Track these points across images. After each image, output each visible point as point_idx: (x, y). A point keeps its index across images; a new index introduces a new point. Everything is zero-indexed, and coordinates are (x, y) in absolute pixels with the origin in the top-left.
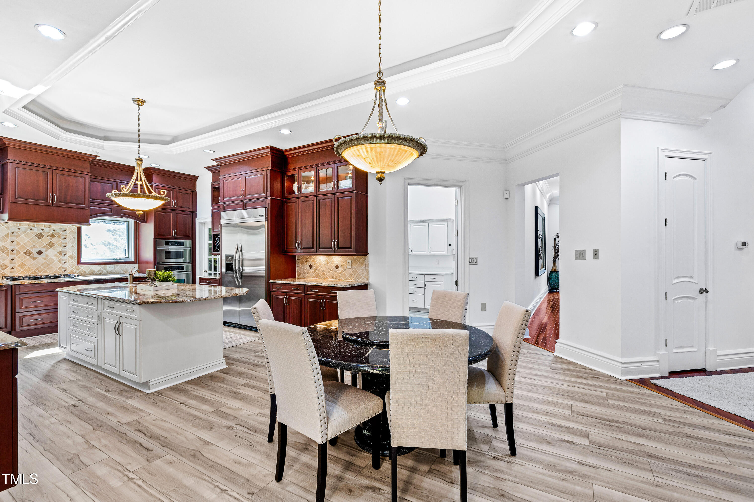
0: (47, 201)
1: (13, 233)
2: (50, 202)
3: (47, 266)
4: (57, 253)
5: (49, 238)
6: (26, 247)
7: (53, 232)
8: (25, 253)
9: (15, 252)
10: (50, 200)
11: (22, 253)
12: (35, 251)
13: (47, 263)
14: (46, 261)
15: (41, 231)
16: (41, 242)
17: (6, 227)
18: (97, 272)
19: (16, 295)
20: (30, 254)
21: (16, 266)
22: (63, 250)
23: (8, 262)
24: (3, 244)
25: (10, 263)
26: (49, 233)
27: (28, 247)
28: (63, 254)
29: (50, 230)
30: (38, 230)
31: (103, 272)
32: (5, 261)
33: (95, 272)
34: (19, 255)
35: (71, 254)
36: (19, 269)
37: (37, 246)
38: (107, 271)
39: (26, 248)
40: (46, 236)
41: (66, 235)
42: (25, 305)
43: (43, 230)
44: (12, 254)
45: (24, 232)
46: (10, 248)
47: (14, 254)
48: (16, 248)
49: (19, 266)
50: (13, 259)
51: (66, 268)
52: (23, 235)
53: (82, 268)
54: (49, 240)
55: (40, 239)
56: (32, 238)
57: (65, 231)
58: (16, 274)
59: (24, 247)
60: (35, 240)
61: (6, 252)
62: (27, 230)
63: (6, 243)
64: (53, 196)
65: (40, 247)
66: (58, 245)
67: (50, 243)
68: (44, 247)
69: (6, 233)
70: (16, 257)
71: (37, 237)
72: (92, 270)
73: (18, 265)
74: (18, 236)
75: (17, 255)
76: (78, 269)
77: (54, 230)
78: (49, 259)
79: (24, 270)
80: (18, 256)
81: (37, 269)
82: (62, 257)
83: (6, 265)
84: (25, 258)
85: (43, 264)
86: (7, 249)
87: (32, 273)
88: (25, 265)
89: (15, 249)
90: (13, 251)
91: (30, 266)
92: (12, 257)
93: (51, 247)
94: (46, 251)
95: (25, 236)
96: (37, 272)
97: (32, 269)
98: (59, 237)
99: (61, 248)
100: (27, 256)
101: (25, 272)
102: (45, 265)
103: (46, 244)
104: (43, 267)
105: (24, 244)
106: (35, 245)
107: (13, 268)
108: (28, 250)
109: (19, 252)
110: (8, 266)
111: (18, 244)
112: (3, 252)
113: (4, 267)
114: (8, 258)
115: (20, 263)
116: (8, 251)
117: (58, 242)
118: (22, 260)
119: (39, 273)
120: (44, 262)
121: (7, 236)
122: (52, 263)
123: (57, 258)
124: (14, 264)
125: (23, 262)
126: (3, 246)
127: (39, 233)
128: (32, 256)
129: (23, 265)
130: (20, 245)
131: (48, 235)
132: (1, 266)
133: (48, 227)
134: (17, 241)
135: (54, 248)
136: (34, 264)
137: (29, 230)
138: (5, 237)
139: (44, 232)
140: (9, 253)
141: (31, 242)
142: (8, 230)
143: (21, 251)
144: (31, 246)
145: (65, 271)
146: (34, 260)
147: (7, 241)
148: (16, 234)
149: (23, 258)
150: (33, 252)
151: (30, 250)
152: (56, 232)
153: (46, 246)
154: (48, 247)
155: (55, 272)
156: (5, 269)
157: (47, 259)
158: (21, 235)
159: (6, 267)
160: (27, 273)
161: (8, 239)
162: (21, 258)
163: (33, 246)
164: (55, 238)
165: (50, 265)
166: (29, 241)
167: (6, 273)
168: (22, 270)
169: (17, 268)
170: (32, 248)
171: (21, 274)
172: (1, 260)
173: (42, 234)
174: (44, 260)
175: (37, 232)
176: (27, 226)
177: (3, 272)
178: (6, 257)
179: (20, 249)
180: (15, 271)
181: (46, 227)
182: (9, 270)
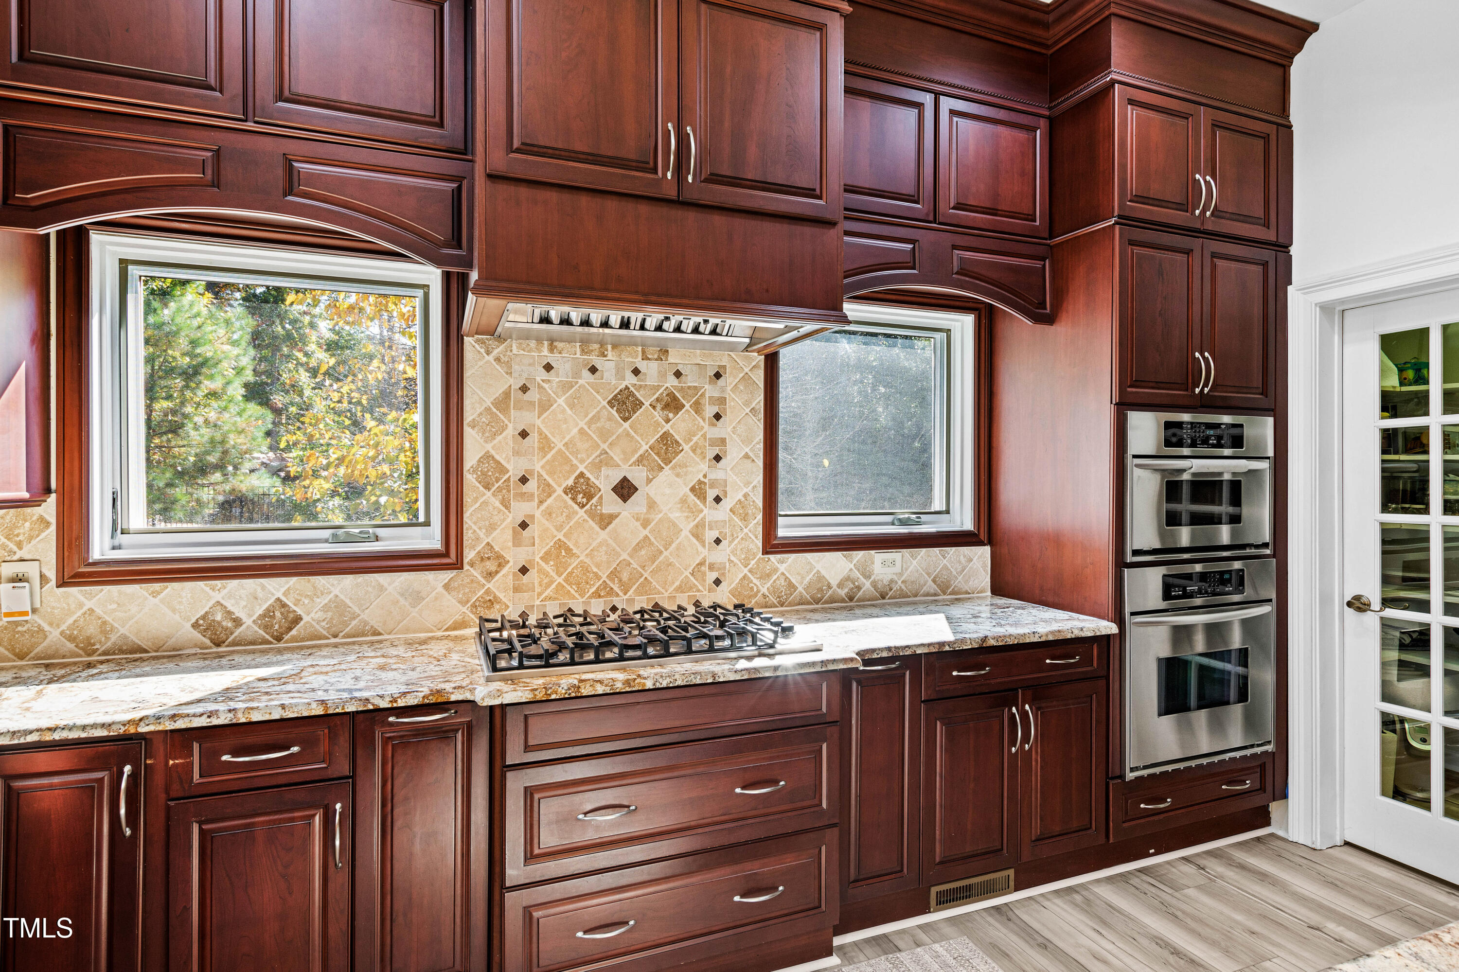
0: (655, 170)
1: (524, 389)
2: (669, 175)
3: (653, 559)
4: (687, 489)
5: (658, 415)
6: (575, 462)
7: (676, 381)
8: (572, 491)
9: (532, 486)
10: (666, 168)
11: (559, 491)
12: (605, 481)
13: (651, 544)
14: (647, 531)
16: (628, 434)
17: (498, 359)
18: (840, 585)
19: (509, 775)
20: (589, 496)
21: (537, 559)
22: (712, 476)
23: (509, 532)
24: (489, 447)
25: (515, 545)
26: (659, 387)
27: (582, 461)
28: (711, 494)
29: (662, 375)
30: (620, 373)
31: (859, 588)
32: (495, 534)
33: (829, 587)
34: (550, 501)
35: (740, 496)
36: (547, 575)
37: (616, 454)
38: (874, 585)
39: (574, 467)
40: (647, 404)
41: (722, 401)
42: (548, 839)
43: (636, 372)
44: (523, 497)
45: (566, 386)
46: (514, 468)
47: (529, 497)
48: (538, 466)
49: (545, 558)
50: (524, 525)
51: (721, 568)
52: (561, 401)
53: (782, 568)
54: (658, 424)
55: (625, 419)
56: (596, 418)
57: (718, 376)
58: (538, 602)
59: (568, 460)
60: (608, 425)
61: (500, 489)
62: (577, 375)
63: (499, 438)
64: (682, 140)
65: (626, 460)
66: (694, 451)
67: (665, 436)
68: (639, 461)
70: (538, 514)
71: (614, 412)
72: (820, 578)
73: (541, 555)
74: (545, 406)
75: (541, 502)
76: (769, 576)
77: (678, 374)
78: (661, 521)
79: (566, 580)
80: (545, 505)
81: (614, 574)
82: (706, 511)
83: (499, 557)
84: (569, 517)
85: (638, 547)
86: (503, 470)
87: (597, 595)
88: (568, 550)
89: (531, 472)
90: (524, 480)
91: (587, 560)
92: (521, 510)
93: (667, 461)
94: (649, 481)
95: (572, 406)
96: (616, 587)
97: (598, 578)
98: (697, 407)
99: (704, 467)
100: (576, 507)
101: (569, 588)
102: (643, 552)
103: (647, 447)
104: (635, 566)
105: (566, 443)
106: (608, 451)
107: (524, 570)
108: (582, 475)
109: (549, 485)
110: (508, 558)
111: (543, 448)
112: (489, 489)
113: (491, 566)
114: (509, 520)
115: (552, 544)
116: (509, 479)
117: (694, 436)
118: (559, 528)
119: (621, 594)
120: (641, 536)
121: (503, 402)
122: (670, 545)
123: (687, 517)
124: (530, 549)
125: (563, 539)
126: (488, 457)
127: (621, 391)
128: (596, 506)
129: (563, 554)
130: (551, 449)
131: (657, 400)
132: (482, 559)
133: (656, 360)
134: (539, 428)
135: (680, 466)
136: (604, 548)
137: (586, 373)
138: (495, 410)
139: (641, 386)
140: (509, 491)
141: (594, 433)
142: (507, 373)
143: (554, 480)
144: (593, 456)
145: (717, 582)
146: (603, 528)
147: (503, 430)
148: (538, 396)
149: (565, 514)
150: (599, 486)
151: (588, 475)
152: (685, 383)
153: (650, 454)
154: (656, 458)
155: (680, 589)
156: (497, 572)
157: (653, 520)
158: (556, 401)
159: (500, 565)
160: (577, 595)
161: (506, 422)
162: (554, 515)
163: (601, 454)
164: (680, 413)
165: (661, 552)
166: (586, 427)
167: (501, 595)
168: (560, 580)
169: (541, 571)
170: (597, 466)
171: (555, 599)
172: (480, 528)
173: (634, 395)
174: (642, 525)
175: (614, 382)
176: (578, 356)
177: (488, 592)
178: (500, 511)
179: (551, 473)
180: (533, 584)
181: (649, 359)
182: (511, 577)
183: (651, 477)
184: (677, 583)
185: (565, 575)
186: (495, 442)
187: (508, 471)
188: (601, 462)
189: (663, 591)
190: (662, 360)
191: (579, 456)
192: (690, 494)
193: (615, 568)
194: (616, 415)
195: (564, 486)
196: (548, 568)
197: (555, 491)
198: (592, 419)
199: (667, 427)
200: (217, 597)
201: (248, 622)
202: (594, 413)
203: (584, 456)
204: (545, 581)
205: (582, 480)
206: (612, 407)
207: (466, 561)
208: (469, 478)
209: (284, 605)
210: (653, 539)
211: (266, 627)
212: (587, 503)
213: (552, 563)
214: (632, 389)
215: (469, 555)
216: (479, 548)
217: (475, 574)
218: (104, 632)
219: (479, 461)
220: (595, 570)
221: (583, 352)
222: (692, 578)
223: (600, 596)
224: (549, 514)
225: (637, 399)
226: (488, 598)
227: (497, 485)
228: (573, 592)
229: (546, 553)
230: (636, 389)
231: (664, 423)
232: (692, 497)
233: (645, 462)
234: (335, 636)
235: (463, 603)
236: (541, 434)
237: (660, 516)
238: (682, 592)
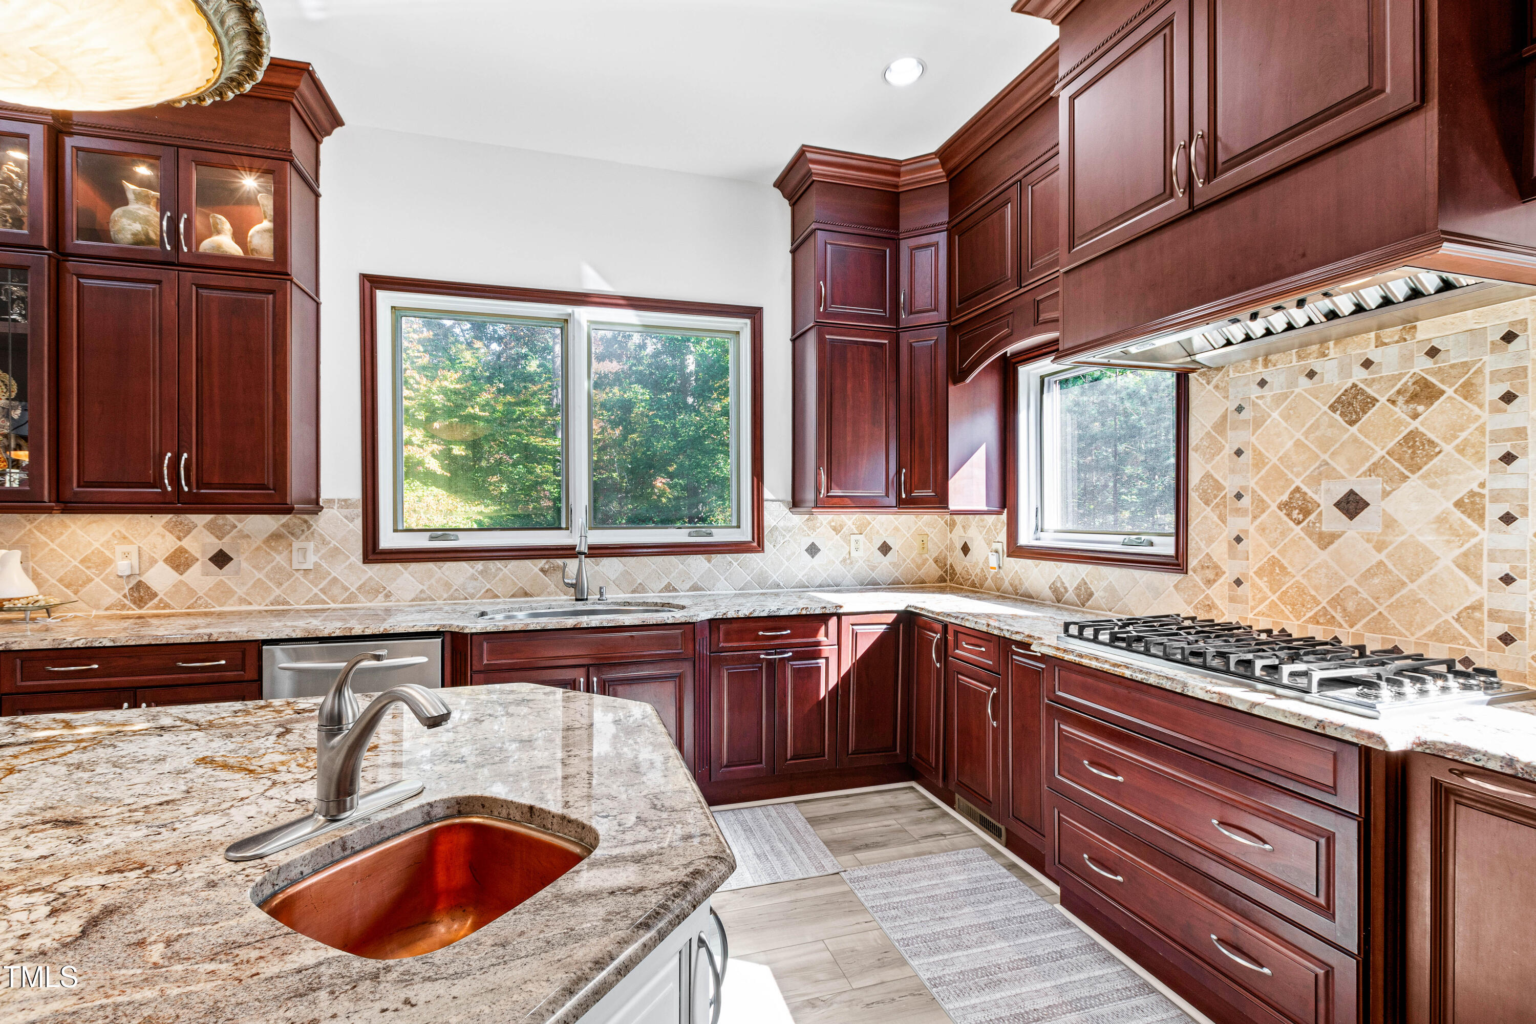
1: (1240, 409)
3: (1392, 591)
4: (1450, 505)
5: (1400, 411)
6: (1290, 476)
7: (1429, 363)
8: (1286, 506)
9: (1246, 501)
11: (1274, 507)
12: (1326, 496)
13: (1388, 572)
14: (1382, 556)
15: (1359, 375)
16: (1355, 440)
17: (1216, 387)
20: (1306, 513)
21: (1251, 573)
22: (1497, 485)
23: (1225, 546)
24: (1209, 467)
25: (1231, 558)
26: (1401, 376)
27: (1298, 475)
28: (1494, 511)
29: (1407, 359)
30: (1345, 371)
32: (1213, 546)
34: (1264, 517)
36: (1261, 591)
37: (1340, 466)
39: (1289, 482)
40: (1383, 400)
41: (1517, 373)
43: (1367, 364)
44: (1237, 511)
45: (1279, 399)
46: (1230, 486)
47: (1245, 512)
48: (1252, 482)
49: (1260, 573)
50: (1238, 539)
51: (1514, 621)
52: (1273, 415)
54: (1400, 422)
55: (1352, 423)
56: (1316, 426)
57: (1509, 337)
59: (1282, 475)
60: (1329, 433)
61: (1217, 505)
62: (1293, 383)
63: (1217, 458)
65: (1352, 470)
66: (1461, 450)
67: (1411, 437)
68: (1371, 471)
69: (1219, 413)
70: (1252, 530)
71: (1337, 416)
73: (1255, 569)
74: (1258, 423)
75: (1255, 518)
77: (1433, 352)
78: (1402, 544)
80: (1259, 520)
81: (1336, 601)
82: (1484, 535)
83: (1216, 567)
84: (1283, 534)
85: (1369, 574)
86: (1219, 487)
87: (1315, 620)
88: (1283, 568)
89: (1245, 488)
90: (1239, 496)
91: (1304, 582)
92: (1236, 524)
93: (1415, 469)
94: (1386, 494)
95: (1286, 417)
96: (1339, 617)
97: (1314, 601)
98: (1468, 391)
99: (1483, 473)
100: (1291, 524)
101: (1283, 607)
102: (1376, 581)
103: (1383, 453)
104: (1365, 596)
105: (1281, 458)
106: (1329, 461)
107: (1238, 582)
108: (1297, 489)
109: (1263, 501)
110: (1224, 568)
111: (1257, 464)
112: (1208, 505)
113: (1210, 574)
114: (1225, 534)
115: (1265, 560)
116: (1225, 496)
117: (1462, 430)
118: (1273, 545)
119: (1345, 625)
120: (1374, 562)
121: (1221, 425)
122: (1418, 576)
123: (1448, 542)
124: (1244, 562)
125: (1277, 556)
126: (1208, 476)
127: (1346, 391)
128: (1314, 523)
129: (1277, 571)
130: (1265, 464)
131: (1399, 392)
132: (1203, 567)
133: (1397, 342)
134: (1253, 445)
135: (1436, 473)
136: (1324, 570)
137: (1304, 381)
138: (1214, 433)
139: (1373, 380)
140: (1226, 507)
141: (1312, 443)
142: (1224, 397)
143: (1268, 495)
144: (1312, 468)
145: (1506, 639)
146: (1324, 547)
147: (1221, 451)
148: (1252, 414)
149: (1279, 531)
150: (1319, 501)
151: (1305, 489)
152: (1443, 362)
153: (1387, 461)
154: (1397, 465)
155: (1434, 635)
156: (1215, 581)
157: (1391, 543)
158: (1269, 416)
159: (1217, 574)
160: (1291, 616)
161: (1223, 442)
162: (1267, 531)
163: (1321, 465)
164: (1436, 404)
165: (1404, 584)
166: (1303, 438)
167: (1218, 602)
168: (1274, 597)
169: (1253, 585)
170: (1315, 480)
171: (1268, 616)
172: (1201, 540)
173: (1363, 392)
174: (1374, 547)
175: (1336, 382)
176: (1294, 363)
177: (1207, 597)
178: (1217, 525)
179: (1265, 489)
180: (1247, 596)
181: (1386, 344)
182: (1227, 587)
183: (1388, 489)
184: (1431, 628)
185: (1279, 593)
186: (1214, 462)
187: (1224, 488)
188: (1320, 474)
189: (1407, 634)
190: (1405, 340)
191: (1295, 469)
192: (1455, 510)
193: (1338, 595)
194: (1340, 419)
195: (1278, 501)
196: (1262, 583)
197: (1269, 507)
198: (1308, 429)
199: (1415, 424)
200: (1059, 572)
201: (1070, 590)
202: (1312, 422)
203: (1300, 469)
204: (1259, 596)
205: (1298, 495)
206: (1334, 412)
207: (1189, 568)
208: (1193, 496)
209: (1086, 583)
210: (1390, 566)
211: (1078, 596)
212: (1303, 520)
213: (1265, 579)
214: (1361, 385)
215: (1193, 563)
216: (1200, 558)
217: (1198, 580)
218: (1020, 584)
219: (1201, 481)
220: (1313, 593)
221: (1300, 357)
222: (1457, 625)
223: (1318, 623)
224: (1262, 529)
225: (1369, 397)
226: (1207, 603)
227: (1215, 502)
228: (1288, 613)
229: (1260, 569)
230: (1367, 385)
231: (1409, 420)
232: (1458, 514)
233: (1381, 472)
234: (1110, 611)
235: (1189, 603)
236: (1255, 451)
237: (1403, 538)
238: (1440, 640)
